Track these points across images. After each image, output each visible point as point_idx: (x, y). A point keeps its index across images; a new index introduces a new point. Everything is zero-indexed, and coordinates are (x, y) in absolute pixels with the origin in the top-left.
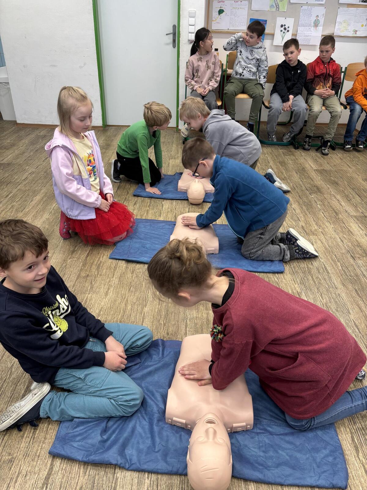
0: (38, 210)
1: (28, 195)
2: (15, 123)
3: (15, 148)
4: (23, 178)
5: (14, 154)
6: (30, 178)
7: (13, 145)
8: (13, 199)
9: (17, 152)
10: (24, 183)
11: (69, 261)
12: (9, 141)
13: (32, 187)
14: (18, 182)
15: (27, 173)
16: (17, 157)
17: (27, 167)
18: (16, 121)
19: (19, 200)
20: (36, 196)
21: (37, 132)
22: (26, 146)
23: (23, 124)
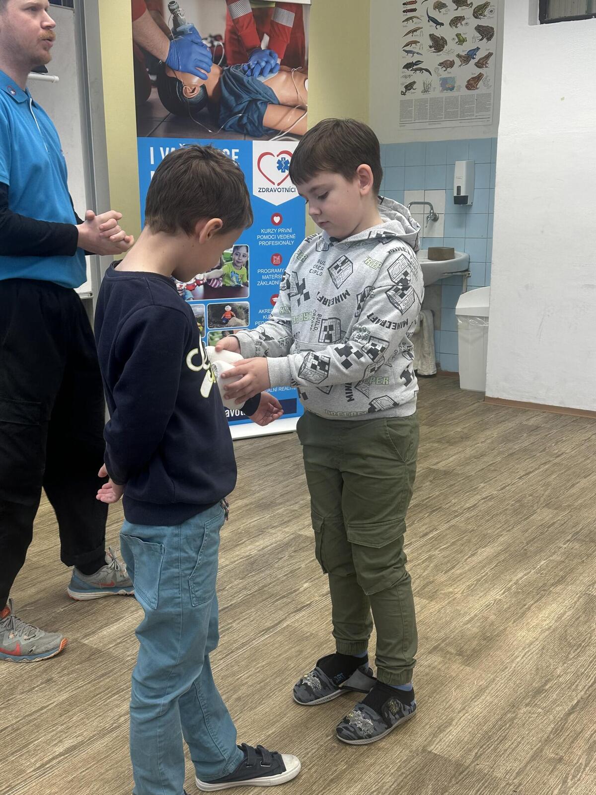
0: (482, 578)
1: (469, 541)
2: (481, 396)
3: (469, 443)
4: (468, 505)
5: (463, 455)
6: (483, 507)
7: (464, 438)
8: (436, 542)
9: (469, 452)
10: (467, 515)
11: (523, 710)
12: (459, 430)
13: (480, 526)
14: (456, 511)
15: (479, 497)
16: (467, 462)
17: (482, 485)
18: (484, 393)
19: (447, 548)
20: (485, 546)
21: (522, 419)
22: (492, 442)
23: (498, 399)
